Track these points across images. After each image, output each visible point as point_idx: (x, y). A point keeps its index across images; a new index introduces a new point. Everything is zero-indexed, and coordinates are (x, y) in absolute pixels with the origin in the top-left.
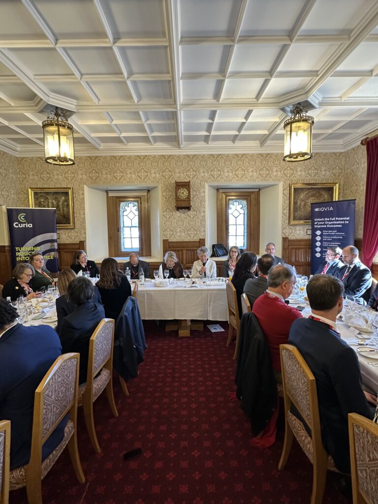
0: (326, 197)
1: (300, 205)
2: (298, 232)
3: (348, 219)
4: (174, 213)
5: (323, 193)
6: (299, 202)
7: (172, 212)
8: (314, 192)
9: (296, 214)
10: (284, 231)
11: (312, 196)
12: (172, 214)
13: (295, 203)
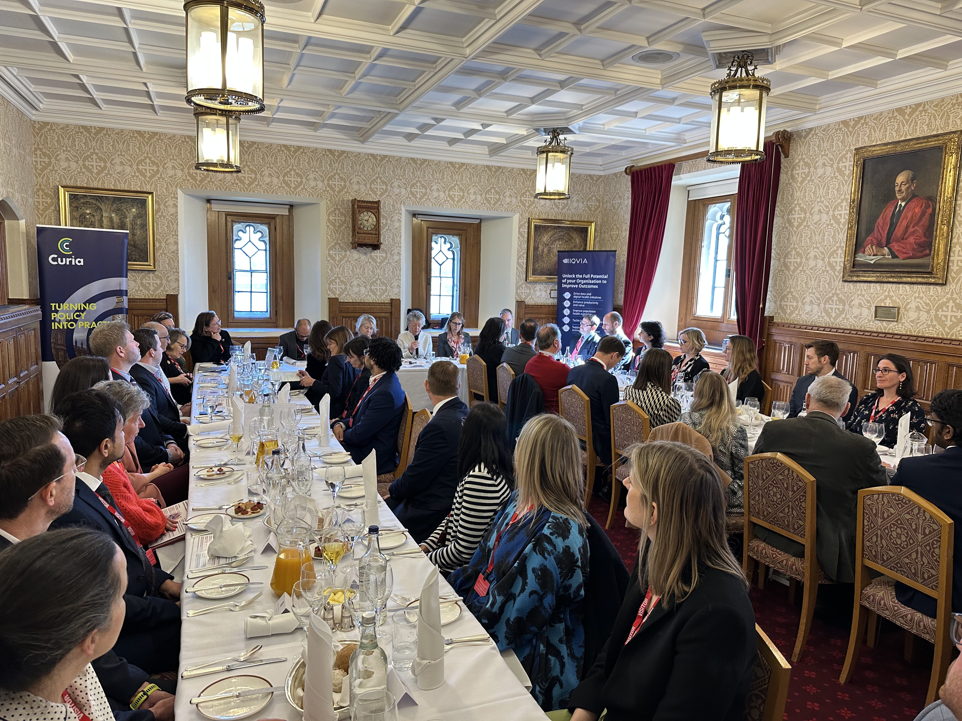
0: (578, 241)
1: (543, 251)
2: (538, 293)
3: (606, 277)
4: (348, 253)
5: (574, 235)
6: (541, 247)
7: (346, 251)
8: (562, 233)
9: (537, 266)
10: (519, 291)
11: (559, 239)
12: (346, 255)
13: (536, 249)
